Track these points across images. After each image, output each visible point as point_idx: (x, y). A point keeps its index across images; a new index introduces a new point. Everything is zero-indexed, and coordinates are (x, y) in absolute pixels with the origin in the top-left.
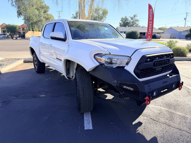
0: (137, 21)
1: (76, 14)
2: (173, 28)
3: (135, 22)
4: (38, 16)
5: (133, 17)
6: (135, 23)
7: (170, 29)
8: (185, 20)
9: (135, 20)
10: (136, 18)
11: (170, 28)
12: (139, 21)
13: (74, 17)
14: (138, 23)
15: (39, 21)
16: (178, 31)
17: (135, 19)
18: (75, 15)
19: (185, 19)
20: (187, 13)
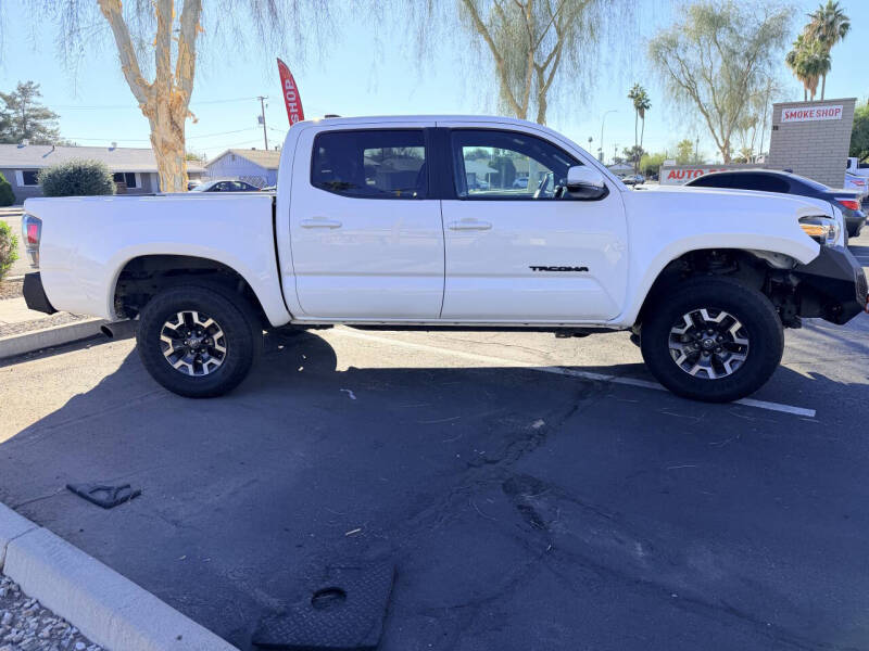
0: (47, 116)
2: (239, 153)
3: (33, 120)
5: (14, 93)
6: (33, 125)
7: (229, 158)
8: (260, 122)
9: (31, 110)
10: (35, 102)
11: (229, 152)
12: (55, 116)
14: (55, 128)
16: (261, 168)
17: (31, 106)
19: (261, 120)
20: (262, 98)
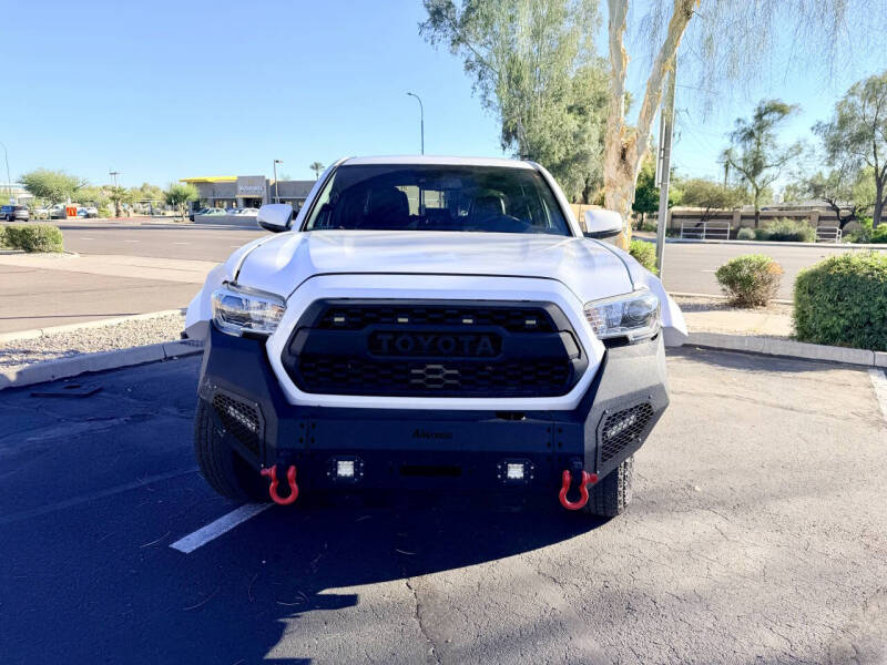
1: (756, 117)
4: (575, 136)
13: (744, 130)
15: (576, 159)
18: (750, 121)
